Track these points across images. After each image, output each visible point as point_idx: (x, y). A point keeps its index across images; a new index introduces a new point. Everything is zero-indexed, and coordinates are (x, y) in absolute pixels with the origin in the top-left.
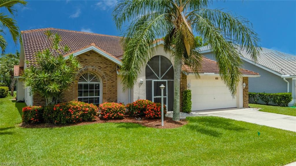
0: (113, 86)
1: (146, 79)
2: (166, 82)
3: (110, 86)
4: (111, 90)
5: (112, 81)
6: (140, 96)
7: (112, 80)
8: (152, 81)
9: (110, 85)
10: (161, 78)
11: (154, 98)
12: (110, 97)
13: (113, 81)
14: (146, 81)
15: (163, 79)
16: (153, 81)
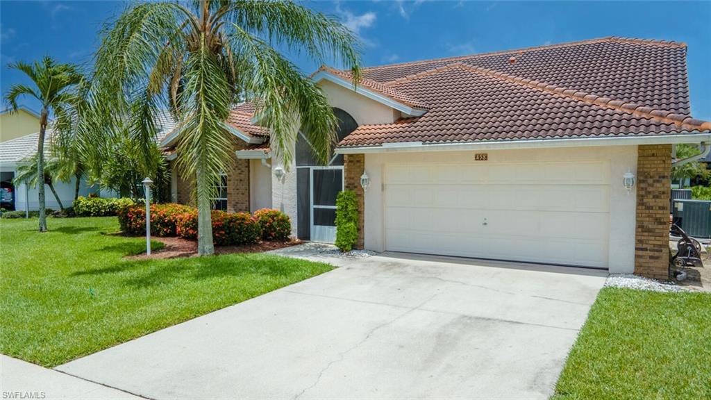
0: (241, 180)
1: (297, 165)
2: (341, 170)
3: (237, 180)
4: (238, 187)
5: (239, 171)
6: (284, 203)
7: (239, 169)
8: (309, 169)
9: (237, 178)
10: (331, 162)
11: (314, 209)
12: (237, 200)
13: (242, 171)
14: (298, 169)
15: (334, 165)
16: (312, 168)
